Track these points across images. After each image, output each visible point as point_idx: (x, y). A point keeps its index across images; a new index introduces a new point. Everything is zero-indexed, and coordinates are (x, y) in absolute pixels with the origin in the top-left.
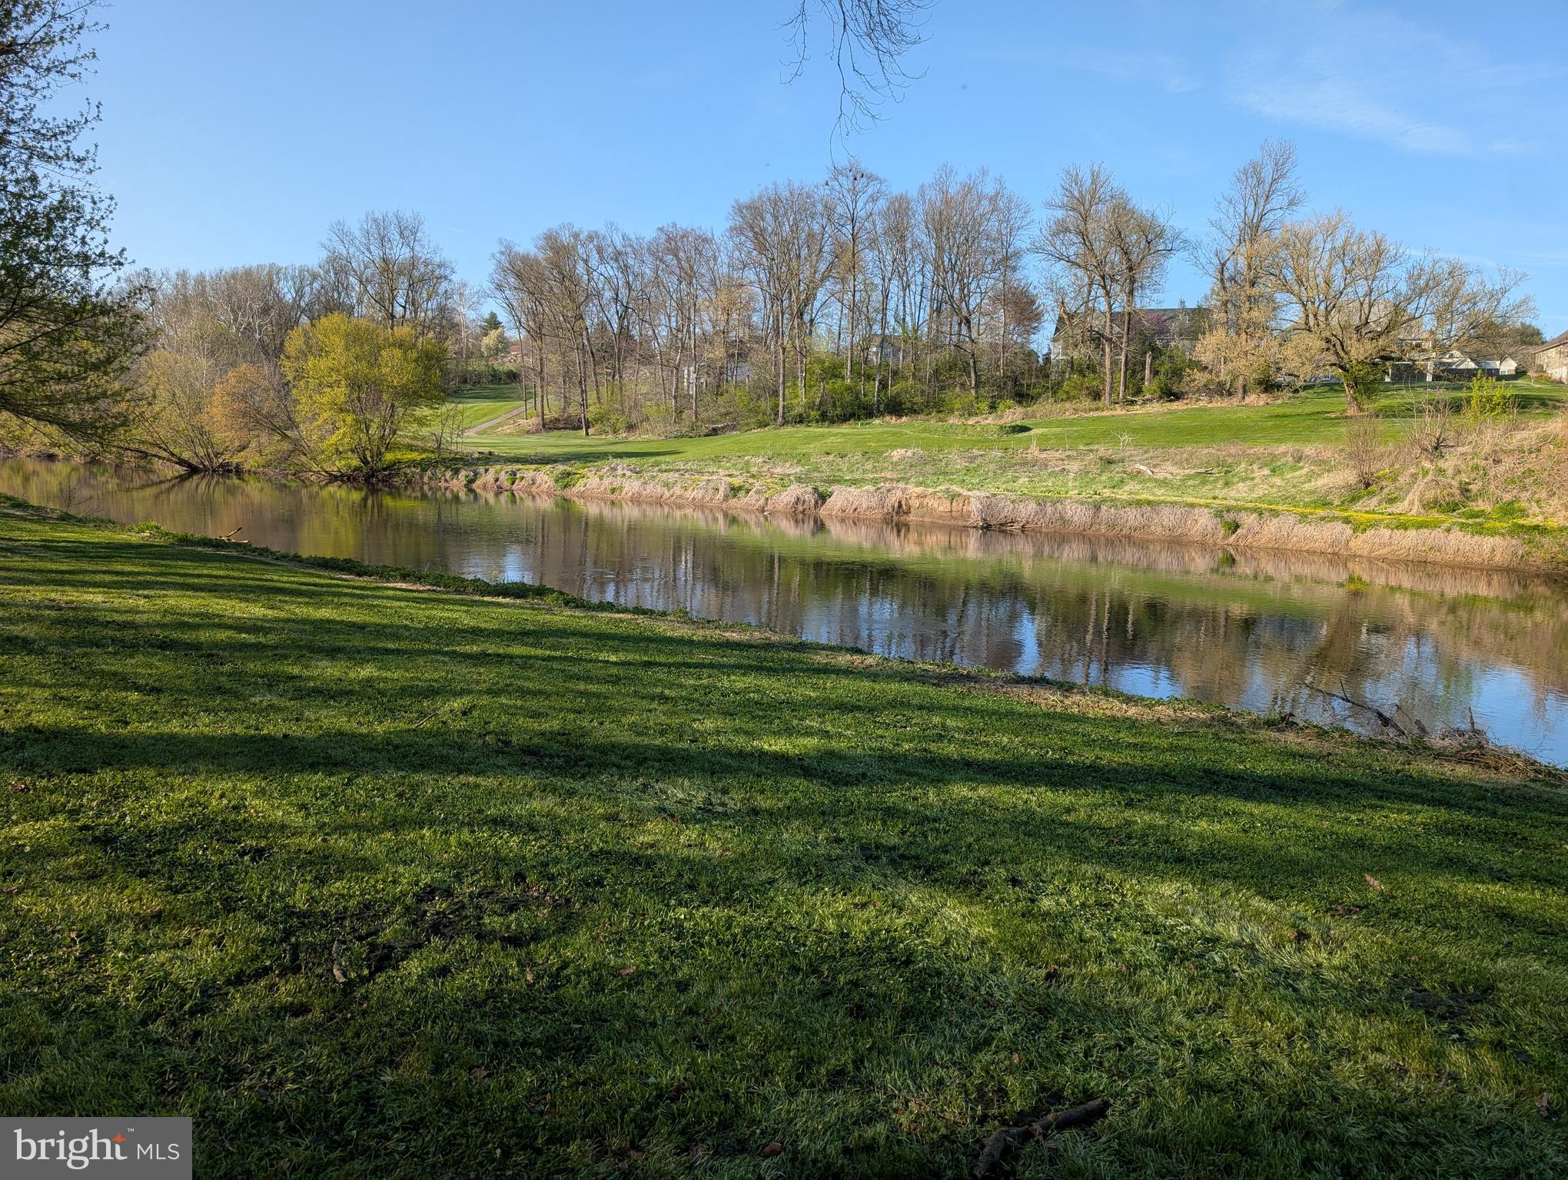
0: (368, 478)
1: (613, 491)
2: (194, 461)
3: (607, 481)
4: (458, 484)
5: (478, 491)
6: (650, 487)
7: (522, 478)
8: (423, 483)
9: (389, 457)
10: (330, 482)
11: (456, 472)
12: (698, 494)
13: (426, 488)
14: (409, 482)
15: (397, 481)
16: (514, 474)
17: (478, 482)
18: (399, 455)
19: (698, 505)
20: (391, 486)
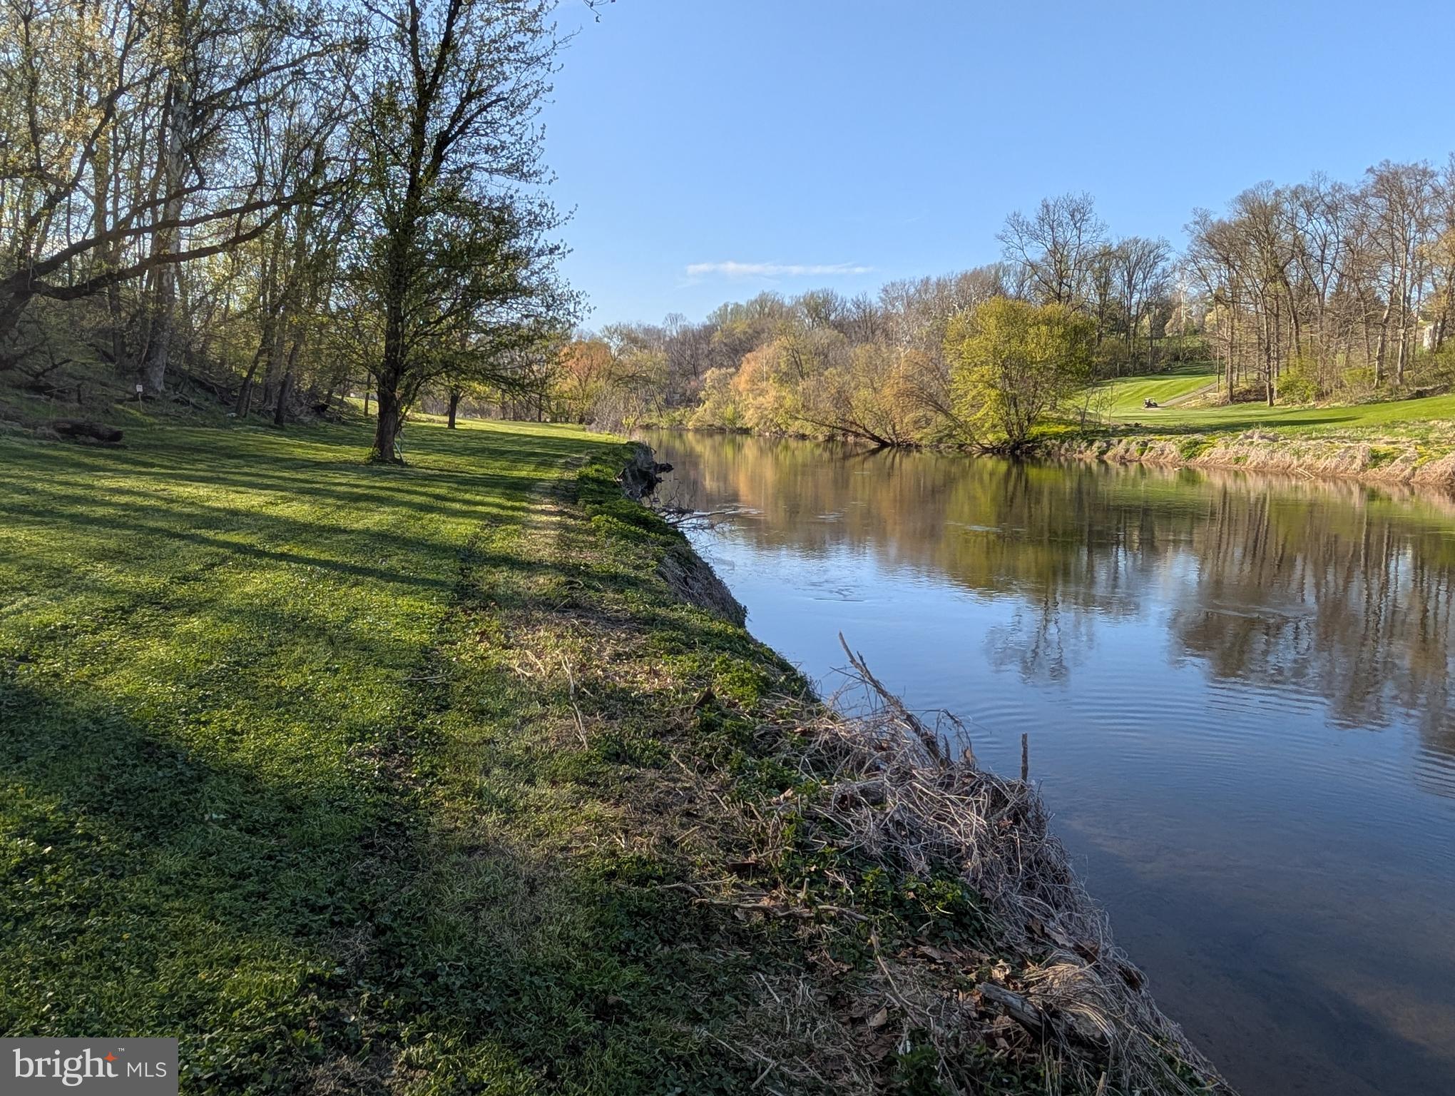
0: (1013, 449)
1: (1237, 460)
2: (884, 436)
3: (1232, 449)
4: (1090, 455)
5: (1109, 462)
6: (1277, 456)
7: (1152, 448)
8: (1060, 455)
9: (1035, 430)
10: (983, 453)
11: (1091, 443)
12: (1331, 463)
13: (1062, 459)
14: (1049, 454)
15: (1038, 453)
16: (1145, 444)
17: (1109, 453)
18: (1044, 429)
19: (1330, 476)
20: (1033, 458)
